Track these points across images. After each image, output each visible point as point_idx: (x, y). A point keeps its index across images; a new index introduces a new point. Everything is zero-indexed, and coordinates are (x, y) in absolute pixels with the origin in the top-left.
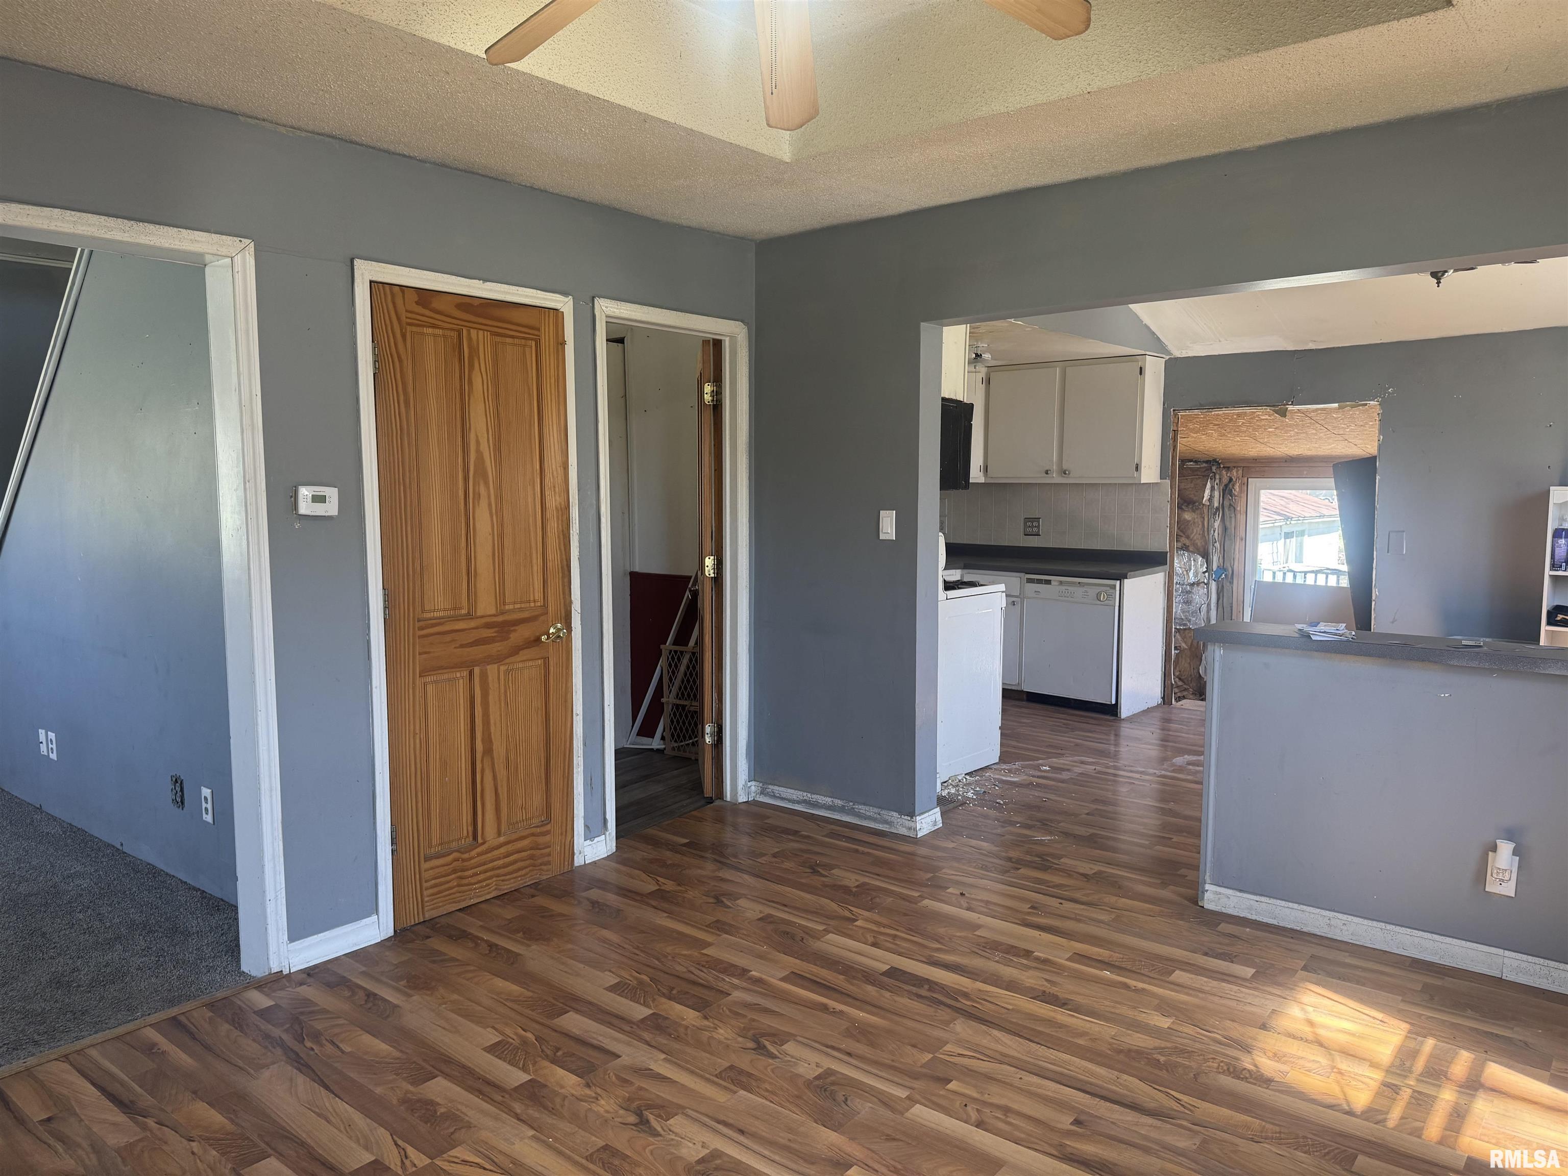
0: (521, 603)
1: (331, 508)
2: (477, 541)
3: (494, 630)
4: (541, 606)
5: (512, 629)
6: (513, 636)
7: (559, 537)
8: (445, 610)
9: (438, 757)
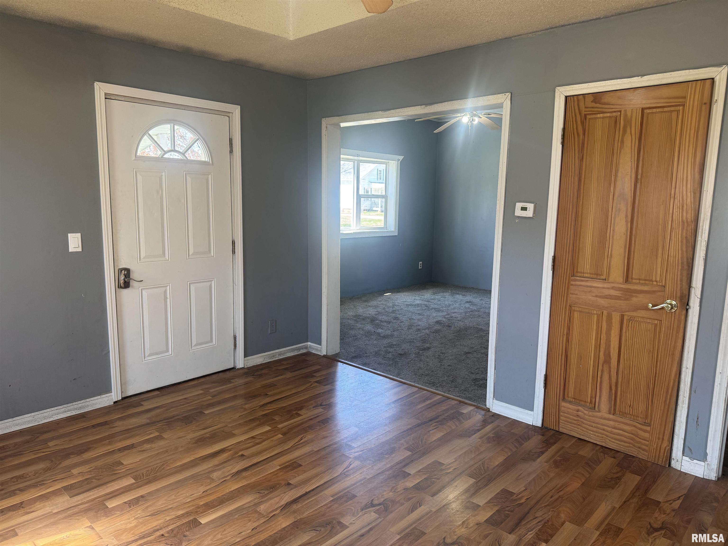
0: (645, 280)
1: (529, 213)
2: (615, 238)
3: (620, 292)
4: (662, 286)
5: (634, 295)
6: (634, 299)
7: (682, 242)
8: (590, 274)
9: (577, 352)
